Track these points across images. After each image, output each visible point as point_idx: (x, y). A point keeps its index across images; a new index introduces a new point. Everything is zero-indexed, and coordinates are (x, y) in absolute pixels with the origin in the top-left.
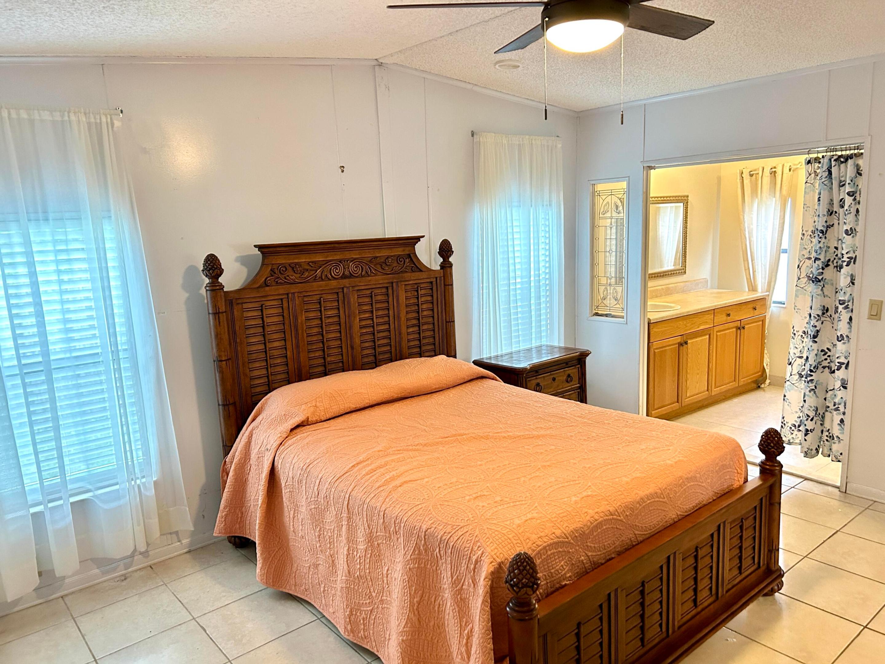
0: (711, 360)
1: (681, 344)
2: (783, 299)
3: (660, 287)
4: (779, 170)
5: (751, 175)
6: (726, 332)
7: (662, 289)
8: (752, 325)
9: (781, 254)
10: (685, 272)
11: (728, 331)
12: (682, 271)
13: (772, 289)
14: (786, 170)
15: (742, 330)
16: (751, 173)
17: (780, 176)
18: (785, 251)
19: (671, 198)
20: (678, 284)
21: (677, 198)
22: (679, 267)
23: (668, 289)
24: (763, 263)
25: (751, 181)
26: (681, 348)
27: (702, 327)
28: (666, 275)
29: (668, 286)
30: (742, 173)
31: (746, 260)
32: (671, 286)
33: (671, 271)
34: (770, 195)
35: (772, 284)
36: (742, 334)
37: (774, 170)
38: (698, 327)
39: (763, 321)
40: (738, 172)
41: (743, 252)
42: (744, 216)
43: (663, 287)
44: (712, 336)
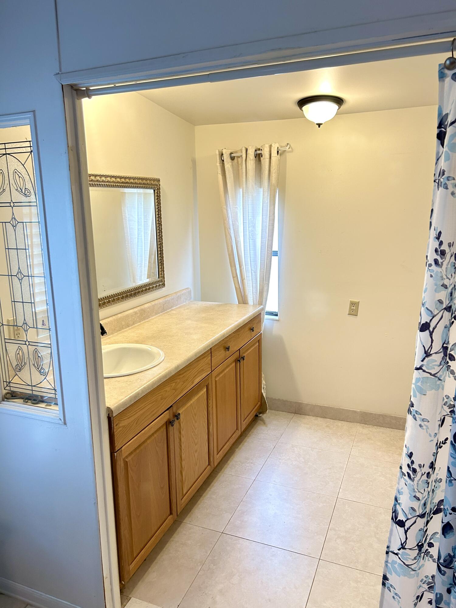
0: (211, 421)
1: (169, 423)
2: (275, 309)
3: (131, 311)
4: (265, 153)
5: (233, 159)
6: (225, 371)
7: (136, 313)
8: (250, 350)
9: (273, 257)
10: (164, 285)
11: (227, 370)
12: (160, 283)
13: (264, 301)
14: (274, 153)
15: (241, 361)
16: (233, 155)
17: (268, 160)
18: (275, 254)
19: (136, 181)
20: (156, 302)
21: (144, 181)
22: (156, 278)
23: (143, 311)
24: (253, 269)
25: (232, 165)
26: (171, 428)
27: (197, 380)
28: (139, 292)
29: (142, 307)
30: (222, 154)
31: (233, 265)
32: (146, 306)
33: (145, 285)
34: (255, 184)
35: (265, 294)
36: (242, 366)
37: (258, 152)
38: (193, 383)
39: (259, 341)
40: (217, 153)
41: (229, 255)
42: (227, 210)
43: (135, 310)
44: (210, 387)
